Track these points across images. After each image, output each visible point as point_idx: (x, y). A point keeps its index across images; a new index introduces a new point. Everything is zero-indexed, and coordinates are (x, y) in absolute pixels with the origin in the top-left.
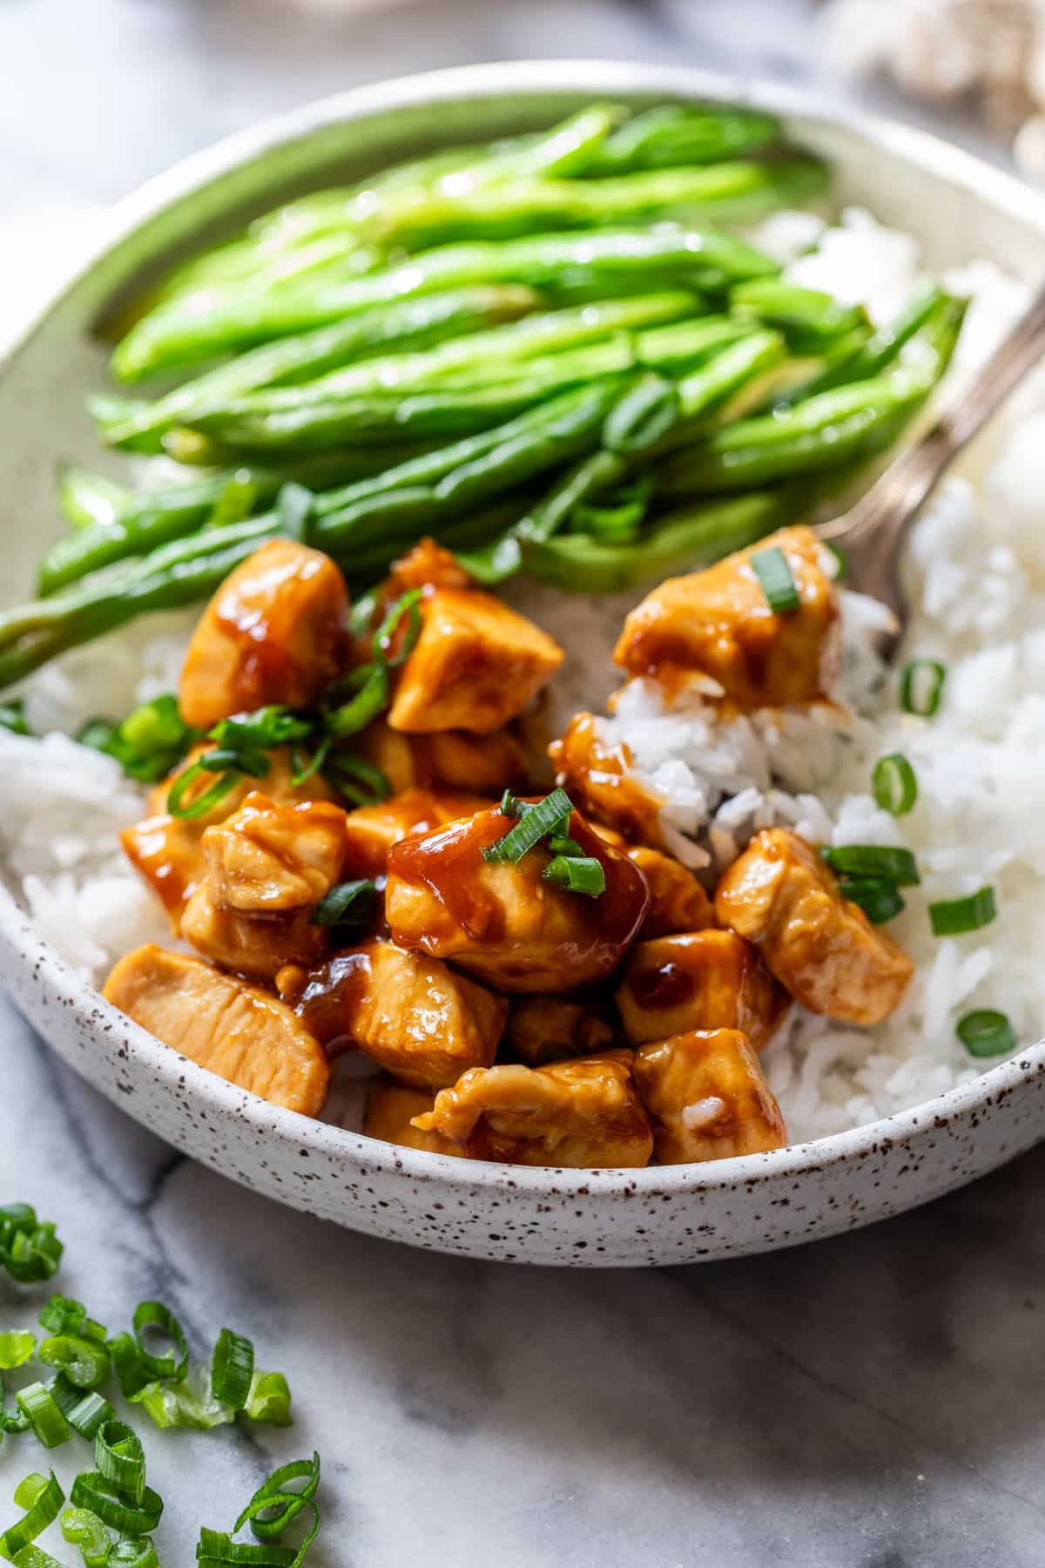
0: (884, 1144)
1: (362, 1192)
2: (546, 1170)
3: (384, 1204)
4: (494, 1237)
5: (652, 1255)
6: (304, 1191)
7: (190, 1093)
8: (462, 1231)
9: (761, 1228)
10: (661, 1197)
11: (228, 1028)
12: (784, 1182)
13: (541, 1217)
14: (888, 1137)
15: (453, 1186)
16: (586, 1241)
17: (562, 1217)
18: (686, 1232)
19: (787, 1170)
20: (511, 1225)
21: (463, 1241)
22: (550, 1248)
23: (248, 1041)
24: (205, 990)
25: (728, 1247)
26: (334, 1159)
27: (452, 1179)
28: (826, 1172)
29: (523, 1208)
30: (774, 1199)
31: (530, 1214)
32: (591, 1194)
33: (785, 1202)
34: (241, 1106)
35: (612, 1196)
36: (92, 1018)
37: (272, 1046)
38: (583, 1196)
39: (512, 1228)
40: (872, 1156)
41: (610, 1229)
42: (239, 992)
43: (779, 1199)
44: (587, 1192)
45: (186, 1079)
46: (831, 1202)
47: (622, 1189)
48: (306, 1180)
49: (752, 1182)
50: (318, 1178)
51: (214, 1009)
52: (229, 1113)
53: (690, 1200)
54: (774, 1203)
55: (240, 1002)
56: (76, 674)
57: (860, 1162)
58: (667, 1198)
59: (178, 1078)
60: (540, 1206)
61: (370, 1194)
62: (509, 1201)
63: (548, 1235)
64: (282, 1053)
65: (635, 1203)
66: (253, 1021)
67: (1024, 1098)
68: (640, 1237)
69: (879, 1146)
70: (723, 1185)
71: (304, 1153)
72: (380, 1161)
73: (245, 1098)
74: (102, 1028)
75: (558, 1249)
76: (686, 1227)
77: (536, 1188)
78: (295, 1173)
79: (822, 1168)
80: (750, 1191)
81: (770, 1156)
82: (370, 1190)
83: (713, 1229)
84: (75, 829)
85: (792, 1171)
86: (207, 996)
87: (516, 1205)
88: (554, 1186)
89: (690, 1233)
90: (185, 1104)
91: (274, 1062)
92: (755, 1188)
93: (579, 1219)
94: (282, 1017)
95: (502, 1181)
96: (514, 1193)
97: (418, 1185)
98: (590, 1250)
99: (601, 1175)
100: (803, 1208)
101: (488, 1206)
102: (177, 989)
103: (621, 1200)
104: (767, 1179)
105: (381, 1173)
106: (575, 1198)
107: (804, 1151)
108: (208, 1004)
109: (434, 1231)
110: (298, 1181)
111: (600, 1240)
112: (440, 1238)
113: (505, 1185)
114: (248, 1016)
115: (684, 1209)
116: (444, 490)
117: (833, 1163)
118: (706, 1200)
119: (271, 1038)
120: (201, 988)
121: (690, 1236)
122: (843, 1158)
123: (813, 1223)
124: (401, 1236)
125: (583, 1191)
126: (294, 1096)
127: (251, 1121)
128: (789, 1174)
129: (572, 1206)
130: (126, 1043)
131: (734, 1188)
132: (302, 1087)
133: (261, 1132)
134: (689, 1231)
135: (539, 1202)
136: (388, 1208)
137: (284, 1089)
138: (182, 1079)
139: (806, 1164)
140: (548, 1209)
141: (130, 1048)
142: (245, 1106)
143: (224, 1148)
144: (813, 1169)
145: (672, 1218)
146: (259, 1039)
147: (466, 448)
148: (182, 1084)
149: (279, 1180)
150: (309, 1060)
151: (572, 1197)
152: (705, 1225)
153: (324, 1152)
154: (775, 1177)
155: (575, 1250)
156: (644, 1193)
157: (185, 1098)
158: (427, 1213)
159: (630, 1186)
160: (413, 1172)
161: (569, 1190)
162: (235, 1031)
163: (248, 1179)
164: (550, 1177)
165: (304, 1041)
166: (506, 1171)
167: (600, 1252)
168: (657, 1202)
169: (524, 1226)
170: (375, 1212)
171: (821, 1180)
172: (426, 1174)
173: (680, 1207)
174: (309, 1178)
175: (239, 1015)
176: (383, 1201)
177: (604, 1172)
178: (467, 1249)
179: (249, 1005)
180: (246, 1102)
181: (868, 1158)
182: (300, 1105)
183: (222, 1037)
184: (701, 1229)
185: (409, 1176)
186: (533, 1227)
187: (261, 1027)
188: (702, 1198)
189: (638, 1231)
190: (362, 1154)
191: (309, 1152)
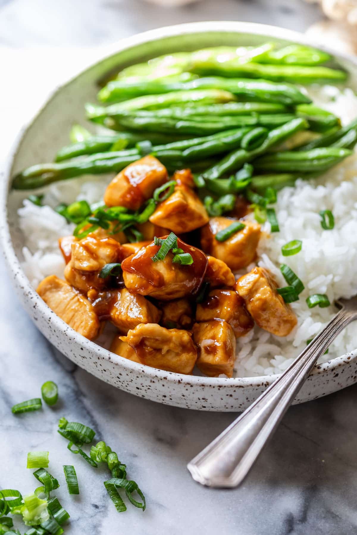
0: (266, 383)
1: (98, 365)
2: (155, 369)
3: (105, 371)
4: (138, 388)
5: (187, 405)
6: (82, 362)
7: (52, 323)
8: (128, 384)
9: (223, 403)
10: (190, 385)
11: (71, 306)
12: (231, 389)
13: (151, 384)
14: (268, 381)
15: (125, 369)
16: (167, 396)
17: (158, 385)
18: (198, 399)
19: (232, 385)
20: (143, 385)
21: (128, 388)
22: (155, 395)
23: (76, 311)
24: (67, 293)
25: (212, 407)
26: (90, 353)
27: (125, 366)
28: (245, 388)
29: (146, 380)
30: (227, 394)
31: (148, 383)
32: (167, 380)
33: (231, 396)
34: (66, 330)
35: (174, 382)
36: (28, 294)
37: (82, 314)
38: (165, 380)
39: (143, 386)
40: (261, 386)
41: (173, 393)
42: (77, 295)
43: (230, 394)
44: (166, 379)
45: (51, 318)
46: (247, 399)
47: (178, 380)
48: (83, 358)
49: (220, 386)
50: (86, 358)
51: (69, 299)
52: (62, 332)
53: (199, 388)
54: (227, 395)
55: (76, 298)
56: (61, 189)
57: (257, 387)
58: (192, 386)
59: (49, 317)
60: (151, 380)
61: (100, 366)
62: (142, 377)
63: (154, 391)
64: (85, 317)
65: (181, 385)
66: (79, 305)
67: (317, 378)
68: (183, 397)
69: (264, 384)
70: (210, 386)
71: (82, 349)
72: (104, 356)
73: (68, 328)
74: (30, 298)
75: (157, 396)
76: (199, 397)
77: (151, 374)
78: (80, 355)
79: (244, 386)
80: (219, 389)
81: (228, 379)
82: (101, 365)
83: (207, 400)
84: (47, 238)
85: (234, 386)
86: (67, 295)
87: (144, 379)
88: (156, 375)
89: (200, 400)
90: (50, 326)
91: (82, 319)
92: (221, 388)
93: (163, 387)
94: (87, 305)
95: (140, 370)
96: (143, 374)
97: (115, 366)
98: (167, 399)
99: (172, 374)
100: (237, 399)
101: (135, 378)
102: (59, 291)
103: (177, 384)
104: (225, 386)
105: (104, 360)
106: (162, 380)
107: (239, 380)
108: (67, 297)
109: (119, 382)
110: (80, 358)
111: (170, 396)
112: (122, 385)
113: (141, 371)
114: (78, 304)
115: (197, 391)
116: (186, 153)
117: (248, 386)
118: (204, 389)
119: (82, 311)
120: (66, 292)
121: (199, 401)
122: (251, 385)
123: (241, 405)
124: (110, 382)
125: (165, 378)
126: (85, 331)
127: (68, 336)
128: (233, 386)
129: (162, 383)
130: (36, 304)
131: (214, 387)
132: (88, 328)
133: (70, 339)
134: (199, 399)
135: (151, 379)
136: (106, 372)
137: (83, 328)
138: (50, 318)
139: (238, 385)
140: (154, 382)
141: (37, 305)
142: (67, 330)
143: (61, 343)
144: (241, 387)
145: (193, 393)
146: (79, 311)
147: (196, 141)
148: (50, 320)
149: (76, 357)
150: (92, 320)
151: (161, 379)
152: (204, 398)
153: (88, 350)
154: (228, 386)
155: (163, 398)
156: (184, 383)
157: (50, 325)
158: (118, 376)
159: (180, 380)
160: (114, 362)
161: (161, 377)
162: (73, 307)
163: (67, 355)
164: (156, 372)
165: (91, 314)
166: (142, 367)
167: (170, 400)
168: (188, 387)
169: (147, 386)
170: (102, 373)
171: (243, 391)
172: (117, 363)
173: (196, 390)
174: (84, 358)
175: (75, 303)
176: (105, 369)
177: (173, 374)
178: (130, 391)
179: (78, 300)
180: (68, 329)
181: (260, 387)
182: (86, 333)
183: (69, 308)
184: (203, 399)
185: (112, 362)
186: (149, 387)
187: (81, 307)
188: (203, 388)
189: (182, 395)
190: (99, 352)
191: (83, 349)
